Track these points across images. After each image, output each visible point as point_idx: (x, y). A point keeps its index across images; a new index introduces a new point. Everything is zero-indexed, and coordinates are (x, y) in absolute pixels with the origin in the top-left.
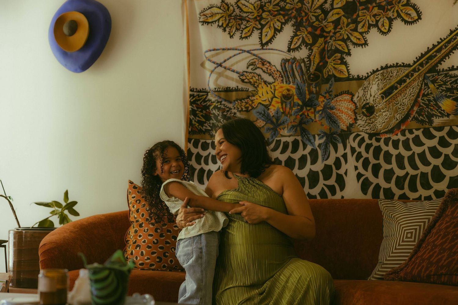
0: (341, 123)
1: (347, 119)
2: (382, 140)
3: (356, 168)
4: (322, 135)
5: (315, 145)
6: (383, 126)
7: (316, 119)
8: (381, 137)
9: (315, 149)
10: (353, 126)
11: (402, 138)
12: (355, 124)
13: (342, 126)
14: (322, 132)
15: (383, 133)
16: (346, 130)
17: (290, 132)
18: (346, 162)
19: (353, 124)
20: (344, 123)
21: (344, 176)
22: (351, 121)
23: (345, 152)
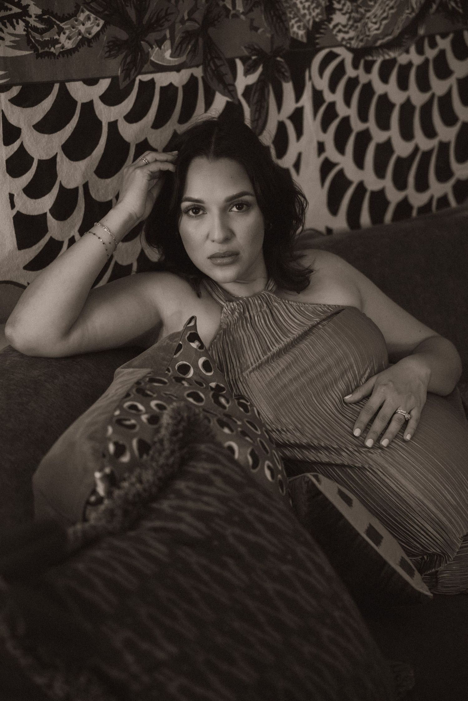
0: (293, 21)
1: (309, 9)
2: (376, 68)
3: (321, 148)
4: (255, 60)
5: (235, 90)
6: (382, 27)
7: (237, 8)
8: (375, 58)
9: (237, 103)
10: (322, 31)
11: (417, 60)
12: (326, 23)
13: (295, 29)
14: (255, 49)
15: (382, 46)
16: (305, 40)
17: (179, 56)
18: (299, 133)
19: (322, 22)
20: (299, 21)
21: (293, 172)
22: (318, 14)
23: (299, 105)
